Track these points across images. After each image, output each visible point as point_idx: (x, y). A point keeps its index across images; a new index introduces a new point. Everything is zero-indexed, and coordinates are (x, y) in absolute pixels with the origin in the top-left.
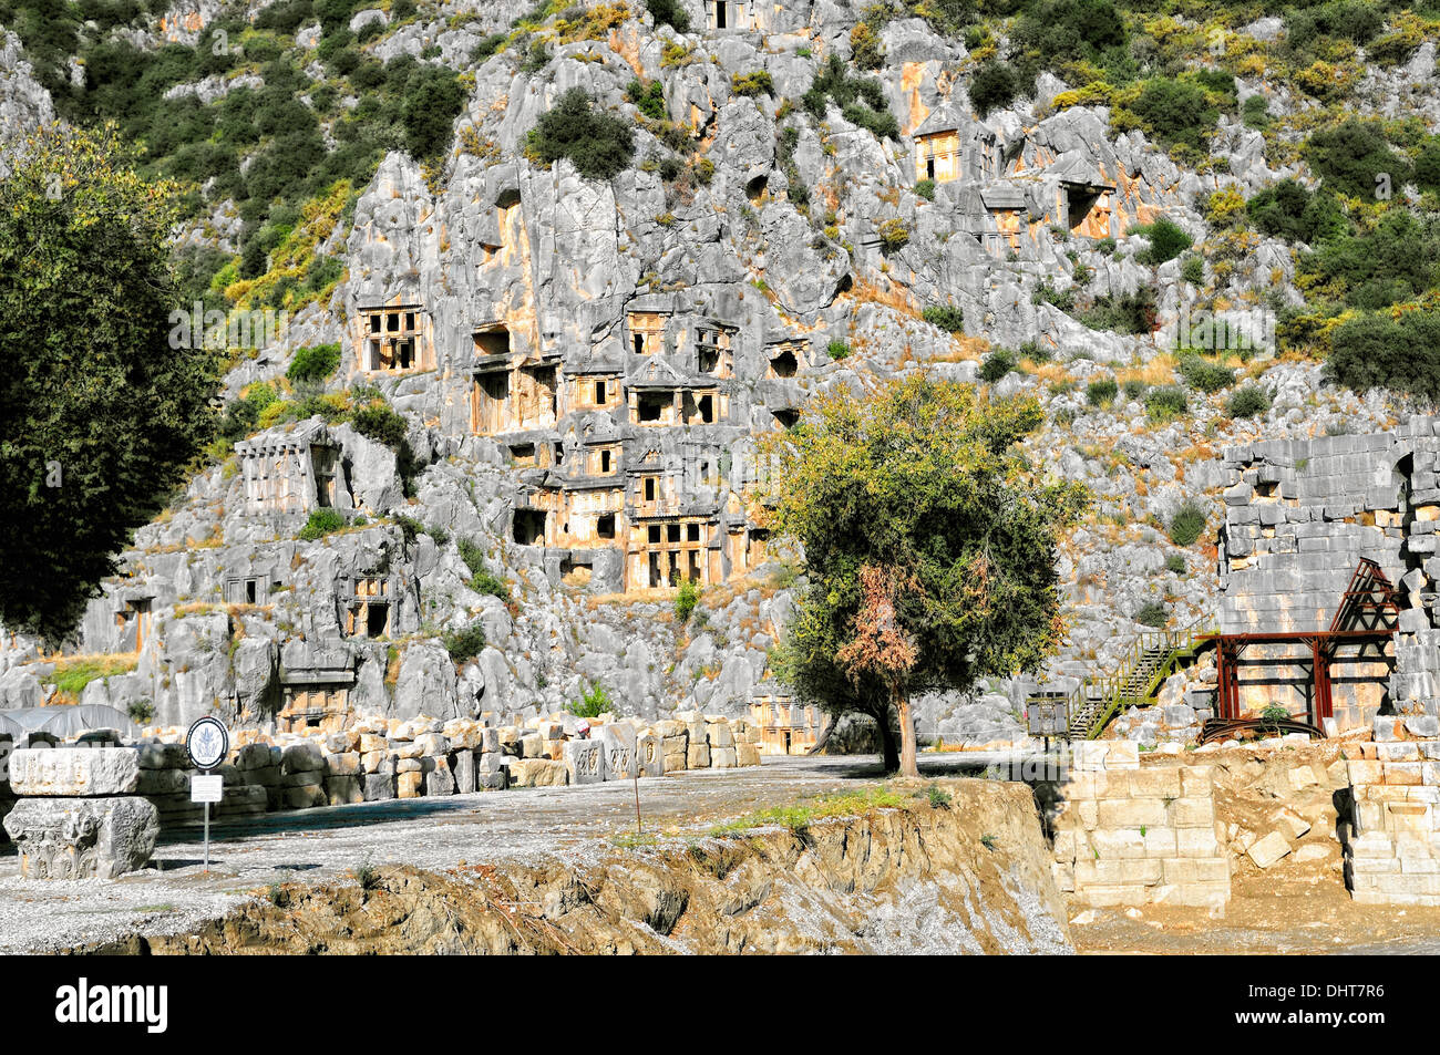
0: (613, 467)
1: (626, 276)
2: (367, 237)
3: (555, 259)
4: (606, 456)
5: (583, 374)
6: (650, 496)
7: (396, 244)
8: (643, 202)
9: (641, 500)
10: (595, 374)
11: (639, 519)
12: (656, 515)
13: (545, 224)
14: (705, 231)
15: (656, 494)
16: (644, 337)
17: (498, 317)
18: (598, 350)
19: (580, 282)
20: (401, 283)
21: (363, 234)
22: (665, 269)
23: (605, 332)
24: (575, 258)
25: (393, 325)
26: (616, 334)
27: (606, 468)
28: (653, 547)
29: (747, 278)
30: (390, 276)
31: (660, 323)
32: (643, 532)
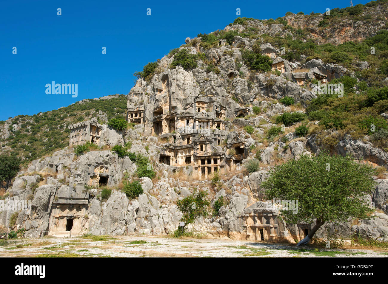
0: (191, 142)
1: (195, 92)
2: (132, 96)
3: (176, 88)
4: (188, 139)
5: (183, 117)
6: (202, 150)
7: (138, 97)
8: (200, 76)
9: (199, 151)
10: (186, 117)
11: (198, 157)
12: (204, 155)
13: (174, 79)
14: (217, 84)
15: (204, 149)
16: (201, 108)
17: (160, 105)
18: (187, 111)
19: (183, 94)
20: (139, 105)
21: (131, 95)
22: (207, 91)
23: (189, 106)
24: (181, 87)
25: (136, 116)
26: (192, 107)
27: (188, 142)
28: (203, 166)
29: (229, 97)
30: (136, 103)
31: (205, 105)
32: (200, 162)
